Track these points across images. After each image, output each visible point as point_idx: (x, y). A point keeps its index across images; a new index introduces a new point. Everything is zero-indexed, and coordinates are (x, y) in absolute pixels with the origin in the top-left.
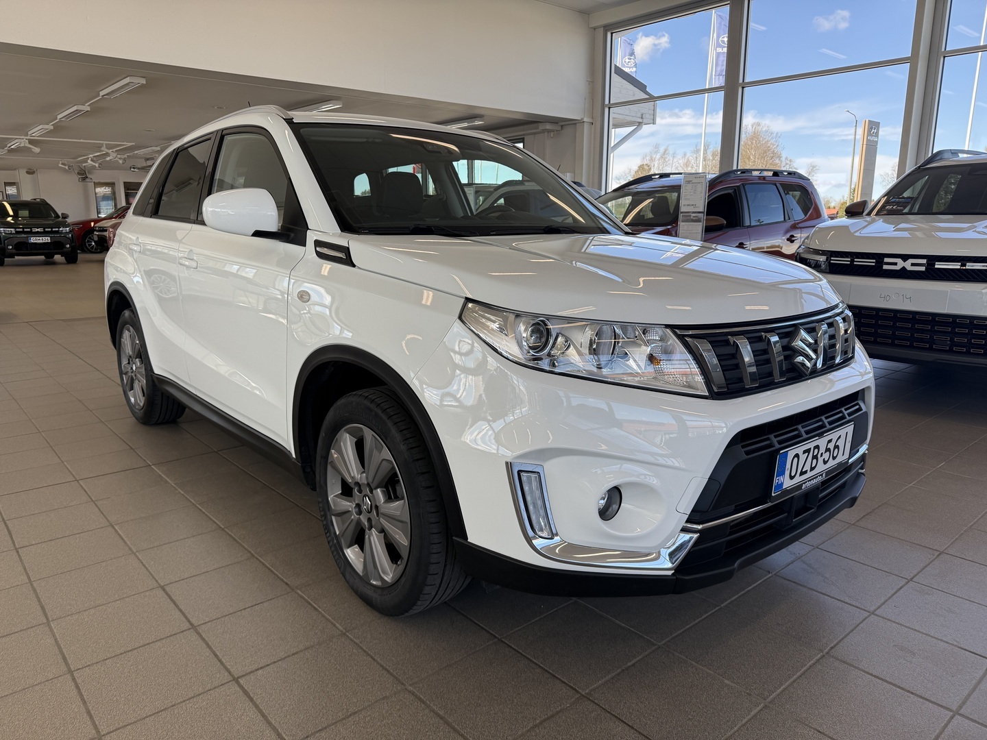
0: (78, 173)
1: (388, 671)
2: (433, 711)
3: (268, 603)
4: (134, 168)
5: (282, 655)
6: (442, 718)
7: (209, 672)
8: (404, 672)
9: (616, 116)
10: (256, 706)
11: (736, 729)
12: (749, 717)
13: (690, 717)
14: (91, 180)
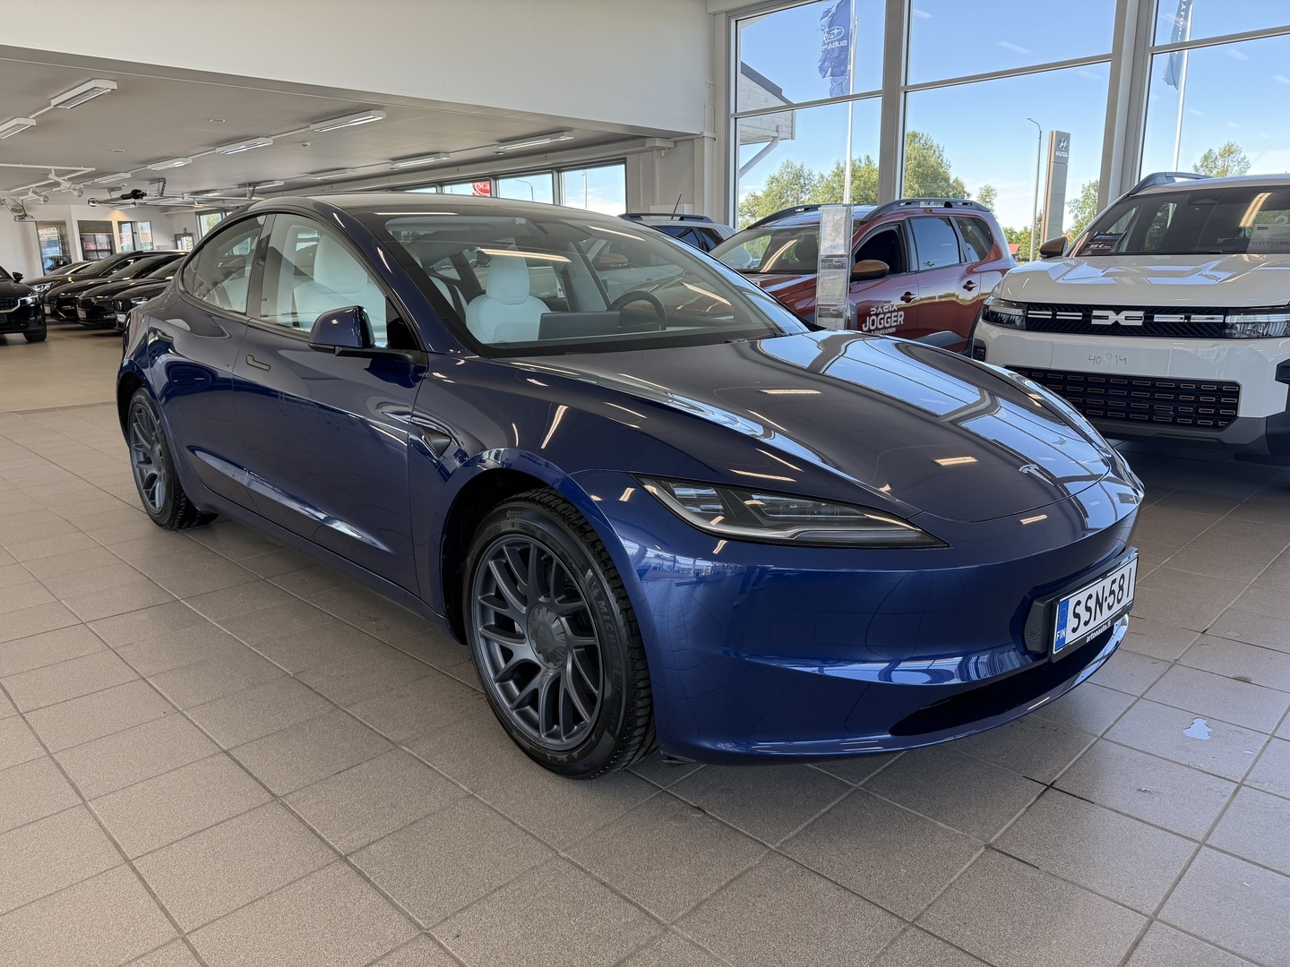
0: (13, 210)
2: (596, 879)
3: (367, 764)
5: (397, 824)
6: (607, 886)
7: (308, 850)
9: (745, 129)
14: (31, 219)
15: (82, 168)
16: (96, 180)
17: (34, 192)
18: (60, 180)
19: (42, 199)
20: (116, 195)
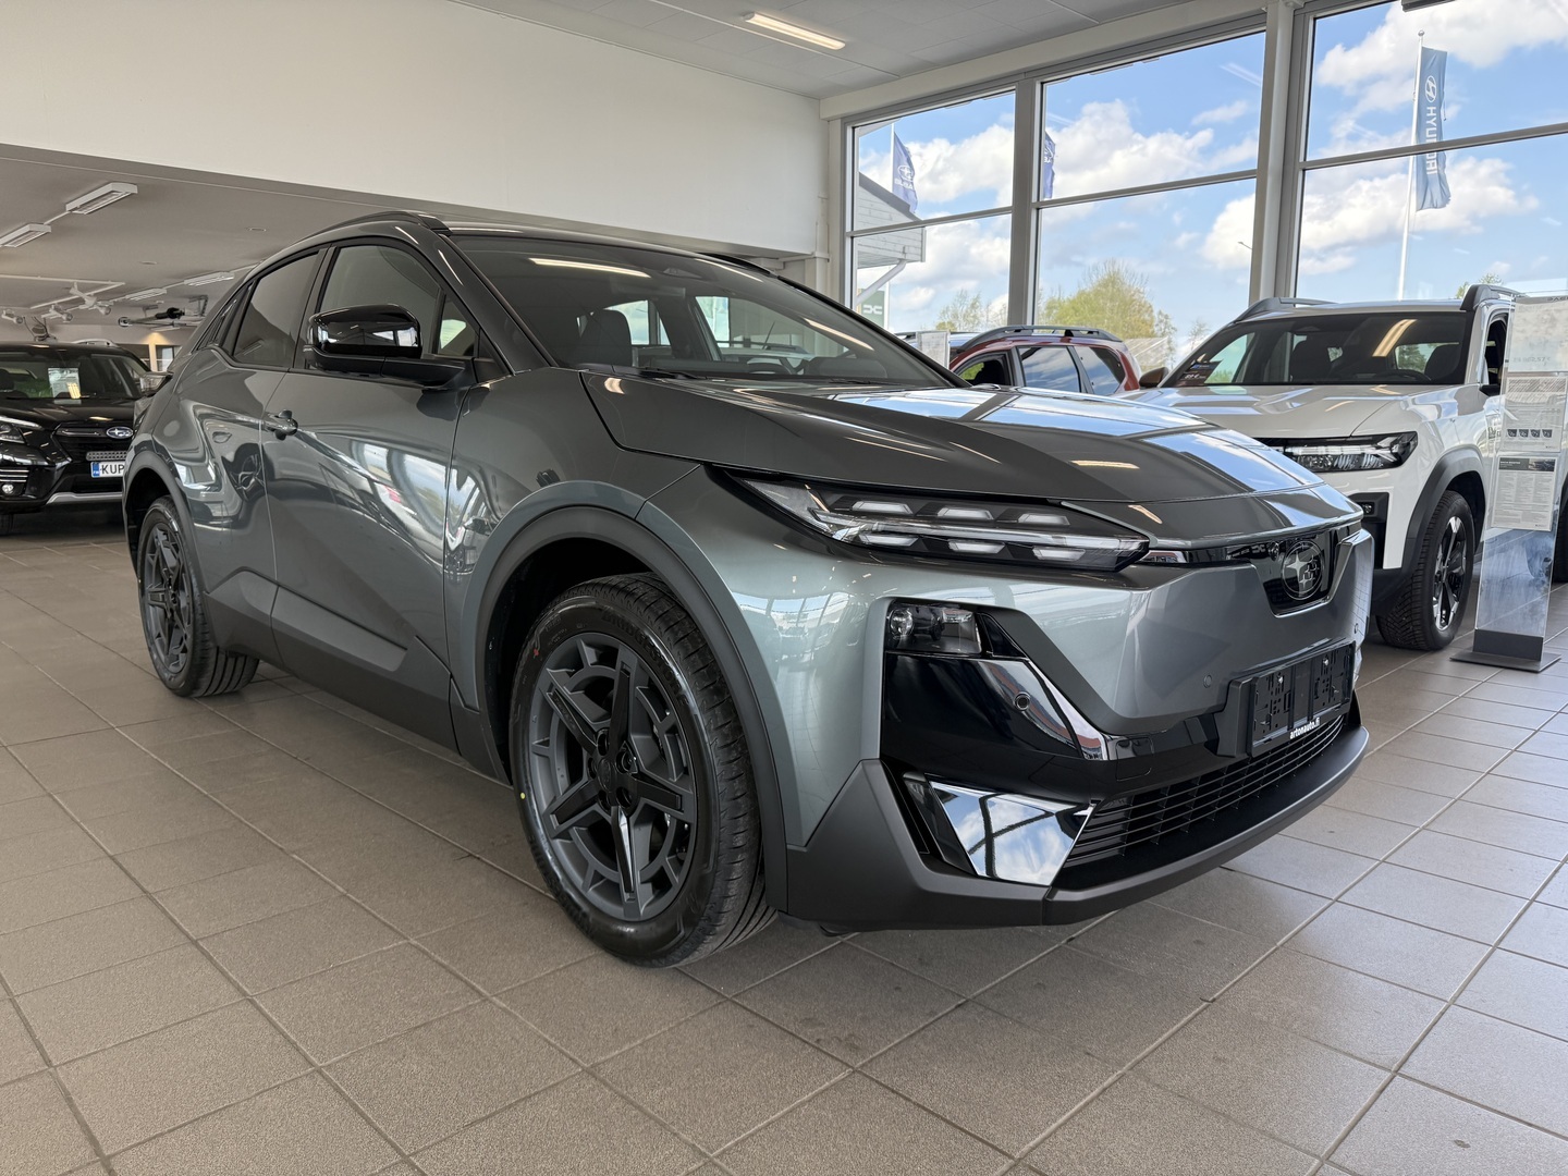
0: (35, 330)
4: (125, 322)
9: (864, 249)
15: (110, 283)
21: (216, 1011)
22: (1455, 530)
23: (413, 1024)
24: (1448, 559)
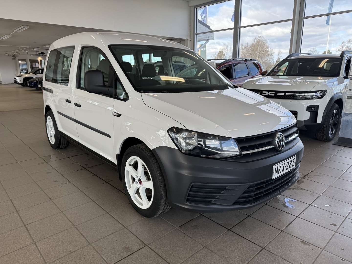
0: (13, 57)
1: (71, 222)
2: (80, 232)
3: (42, 204)
4: (32, 55)
5: (41, 218)
6: (82, 234)
7: (18, 223)
8: (76, 222)
9: (199, 37)
10: (29, 232)
11: (164, 235)
12: (170, 232)
13: (153, 232)
14: (17, 59)
15: (27, 47)
16: (32, 49)
17: (16, 52)
18: (22, 50)
19: (18, 54)
20: (38, 53)
21: (26, 246)
22: (335, 113)
23: (71, 252)
24: (333, 119)
